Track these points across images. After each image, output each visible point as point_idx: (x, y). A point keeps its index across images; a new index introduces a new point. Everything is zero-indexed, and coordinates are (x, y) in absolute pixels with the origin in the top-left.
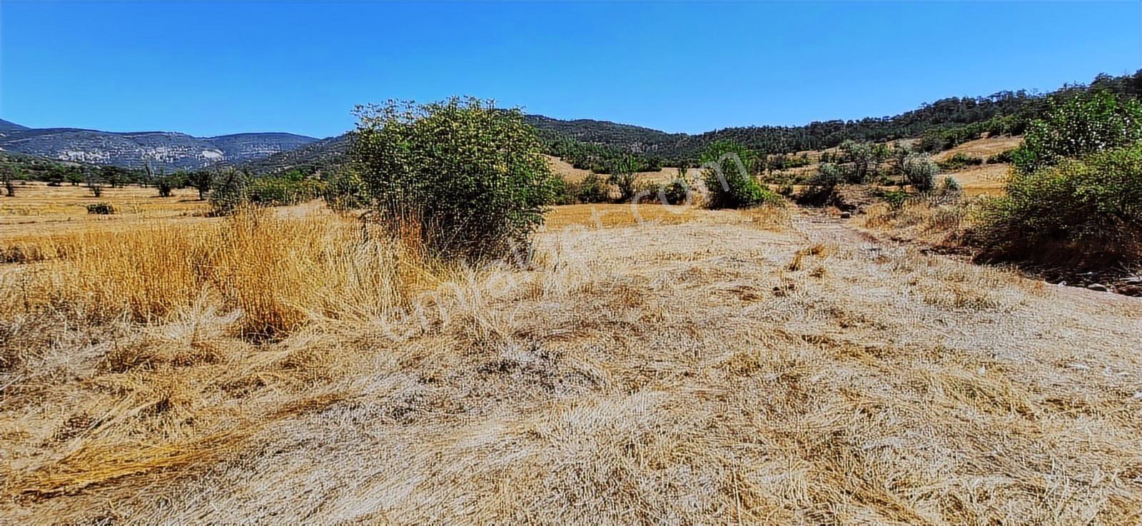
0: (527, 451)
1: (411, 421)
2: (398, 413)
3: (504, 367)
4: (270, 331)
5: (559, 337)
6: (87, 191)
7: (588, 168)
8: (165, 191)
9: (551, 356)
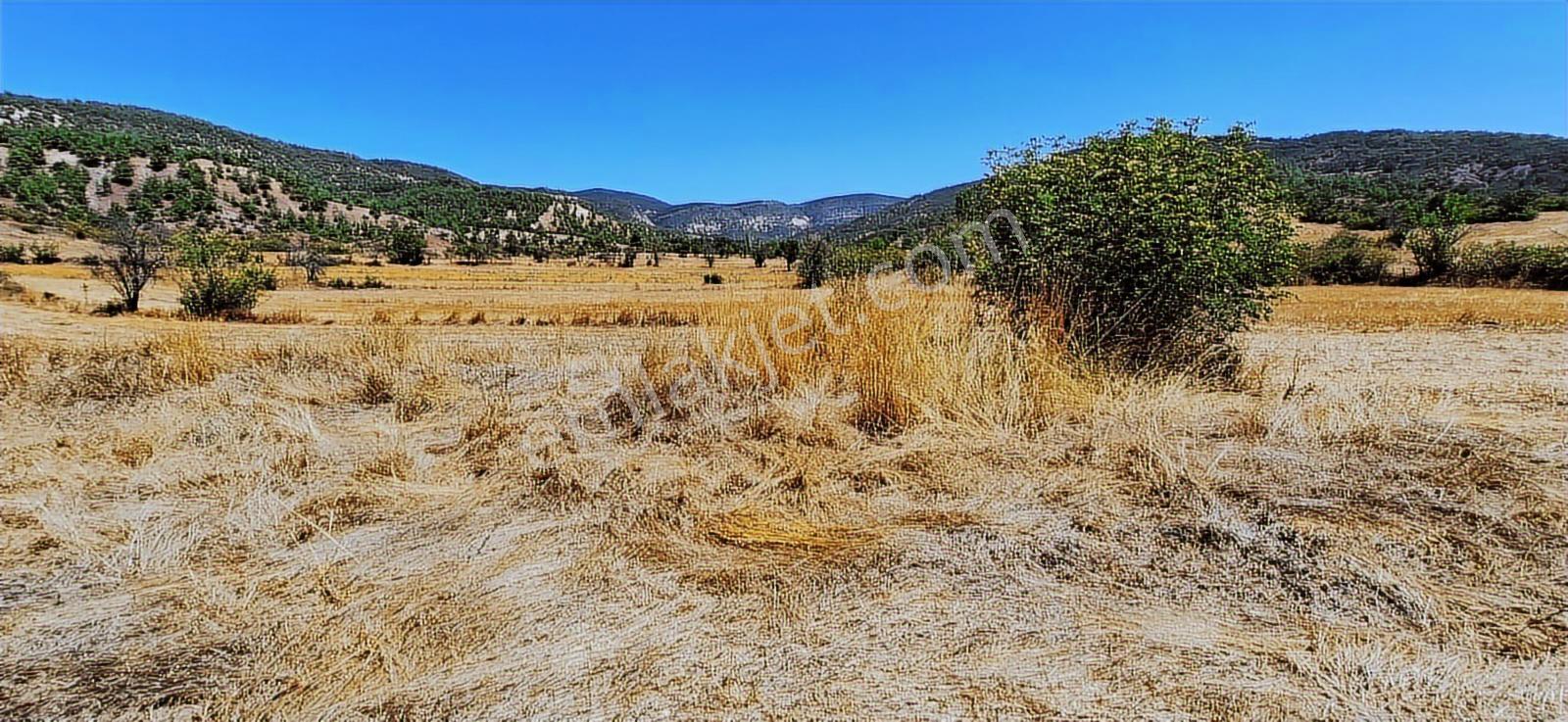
0: (1274, 684)
1: (1068, 577)
2: (1048, 561)
3: (1208, 537)
4: (885, 423)
5: (1317, 513)
6: (704, 262)
7: (1334, 221)
8: (759, 262)
9: (1300, 540)
